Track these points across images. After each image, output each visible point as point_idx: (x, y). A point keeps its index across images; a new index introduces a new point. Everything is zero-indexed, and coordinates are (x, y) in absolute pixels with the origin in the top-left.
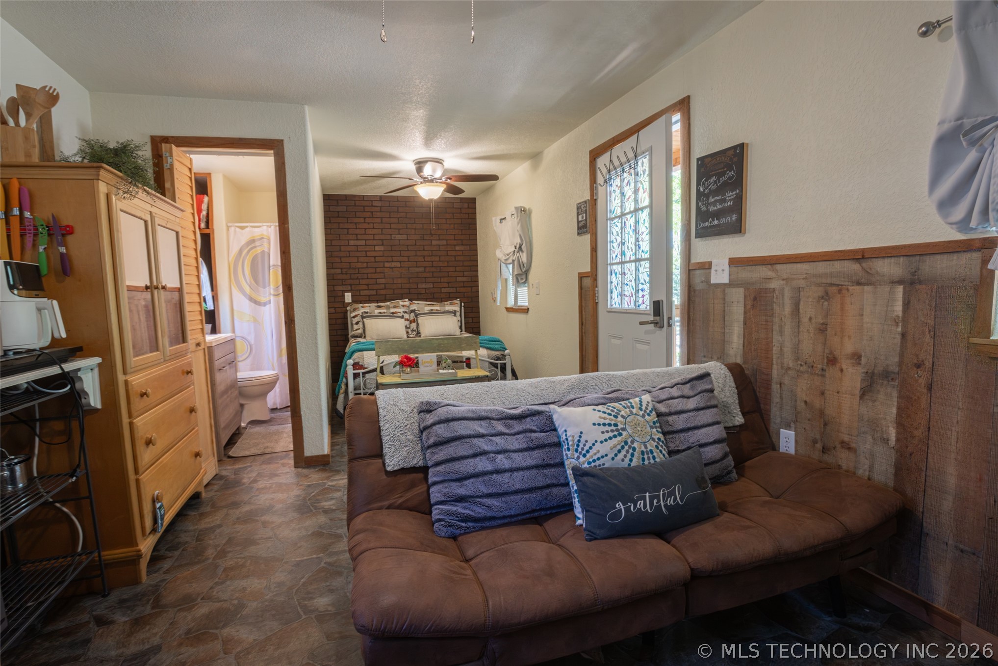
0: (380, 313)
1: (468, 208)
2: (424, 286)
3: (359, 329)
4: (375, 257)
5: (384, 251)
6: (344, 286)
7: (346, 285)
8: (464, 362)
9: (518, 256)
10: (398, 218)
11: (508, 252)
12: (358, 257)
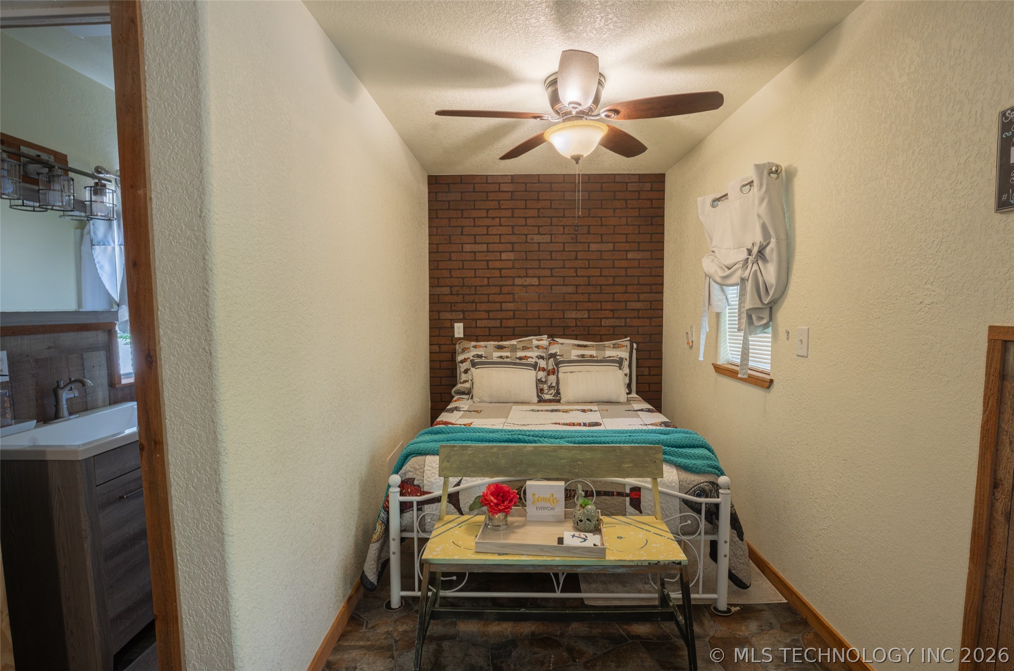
0: (501, 357)
1: (652, 190)
2: (573, 315)
3: (468, 381)
4: (501, 269)
5: (514, 260)
6: (453, 313)
7: (458, 311)
8: (627, 495)
9: (756, 271)
10: (539, 209)
11: (729, 262)
12: (475, 269)
